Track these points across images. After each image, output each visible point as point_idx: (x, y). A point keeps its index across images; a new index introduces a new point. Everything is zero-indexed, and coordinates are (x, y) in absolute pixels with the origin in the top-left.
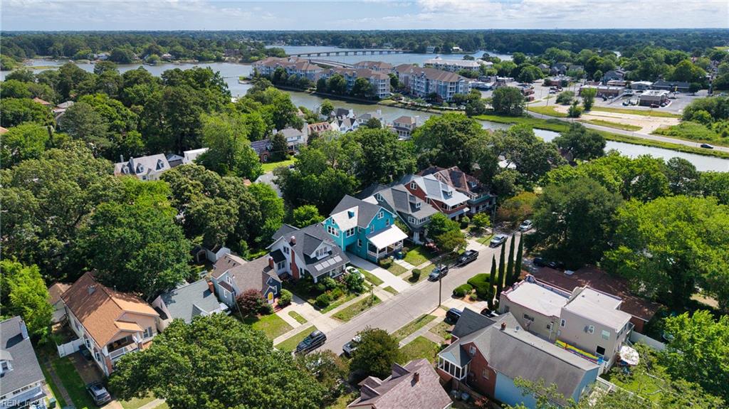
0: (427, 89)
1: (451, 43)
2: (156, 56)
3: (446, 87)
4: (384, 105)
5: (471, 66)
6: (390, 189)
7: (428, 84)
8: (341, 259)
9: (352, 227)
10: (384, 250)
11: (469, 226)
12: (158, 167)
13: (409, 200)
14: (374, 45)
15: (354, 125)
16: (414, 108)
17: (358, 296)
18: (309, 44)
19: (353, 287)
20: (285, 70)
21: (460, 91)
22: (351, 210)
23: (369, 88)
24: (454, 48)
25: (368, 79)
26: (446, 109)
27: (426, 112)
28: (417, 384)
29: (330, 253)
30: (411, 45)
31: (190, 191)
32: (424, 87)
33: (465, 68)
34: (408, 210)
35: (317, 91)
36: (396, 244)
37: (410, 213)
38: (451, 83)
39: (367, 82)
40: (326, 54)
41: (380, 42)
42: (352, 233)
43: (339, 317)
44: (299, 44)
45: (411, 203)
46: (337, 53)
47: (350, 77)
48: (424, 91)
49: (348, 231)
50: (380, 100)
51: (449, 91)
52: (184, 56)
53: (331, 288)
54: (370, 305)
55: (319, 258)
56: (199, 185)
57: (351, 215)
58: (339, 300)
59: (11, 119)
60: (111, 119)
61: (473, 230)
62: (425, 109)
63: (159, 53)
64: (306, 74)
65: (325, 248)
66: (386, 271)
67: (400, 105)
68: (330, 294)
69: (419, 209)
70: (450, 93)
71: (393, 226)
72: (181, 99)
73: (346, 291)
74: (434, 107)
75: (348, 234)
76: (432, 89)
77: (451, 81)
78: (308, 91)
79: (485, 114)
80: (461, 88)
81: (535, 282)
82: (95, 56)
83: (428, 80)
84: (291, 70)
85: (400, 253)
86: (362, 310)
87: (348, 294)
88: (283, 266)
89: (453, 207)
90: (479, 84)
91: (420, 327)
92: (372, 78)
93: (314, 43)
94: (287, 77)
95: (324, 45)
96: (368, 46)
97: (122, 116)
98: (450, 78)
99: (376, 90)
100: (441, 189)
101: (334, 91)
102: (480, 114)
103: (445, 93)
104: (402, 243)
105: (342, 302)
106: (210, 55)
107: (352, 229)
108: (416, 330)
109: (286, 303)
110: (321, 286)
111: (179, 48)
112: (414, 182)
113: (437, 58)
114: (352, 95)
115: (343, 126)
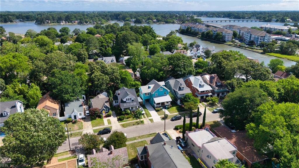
0: (250, 39)
1: (286, 17)
2: (151, 20)
3: (258, 38)
4: (227, 44)
5: (283, 29)
6: (175, 80)
7: (251, 37)
8: (136, 104)
10: (159, 104)
11: (210, 102)
12: (112, 61)
13: (179, 85)
14: (246, 17)
15: (198, 52)
16: (239, 47)
17: (137, 119)
18: (217, 17)
19: (137, 115)
20: (191, 28)
21: (265, 41)
22: (150, 86)
23: (221, 36)
24: (287, 20)
25: (222, 33)
26: (254, 49)
27: (244, 49)
29: (133, 100)
30: (264, 18)
31: (95, 70)
32: (249, 37)
33: (280, 30)
34: (177, 89)
35: (201, 37)
36: (167, 102)
37: (177, 91)
38: (261, 36)
39: (221, 34)
41: (250, 16)
42: (148, 95)
43: (123, 126)
44: (212, 17)
45: (179, 87)
46: (226, 21)
47: (215, 32)
48: (248, 40)
49: (146, 93)
50: (226, 42)
51: (259, 40)
52: (161, 21)
53: (128, 114)
54: (138, 124)
55: (127, 102)
56: (99, 68)
57: (149, 88)
58: (129, 119)
59: (82, 40)
60: (102, 42)
61: (210, 104)
62: (244, 48)
63: (152, 19)
64: (199, 30)
65: (131, 99)
66: (156, 112)
67: (234, 45)
68: (126, 116)
69: (183, 90)
70: (260, 41)
71: (167, 95)
73: (133, 116)
74: (249, 47)
75: (146, 95)
76: (252, 39)
77: (261, 35)
78: (198, 37)
79: (274, 53)
80: (266, 39)
81: (209, 131)
82: (131, 20)
83: (251, 34)
84: (193, 28)
85: (167, 107)
86: (134, 125)
87: (134, 118)
88: (117, 102)
89: (201, 92)
90: (282, 38)
91: (149, 137)
92: (224, 32)
93: (219, 17)
94: (191, 30)
95: (223, 17)
96: (244, 18)
97: (107, 42)
98: (261, 34)
99: (225, 38)
100: (199, 83)
101: (208, 37)
102: (271, 52)
103: (258, 41)
104: (170, 103)
105: (129, 120)
106: (170, 21)
107: (148, 93)
108: (147, 137)
109: (109, 116)
110: (124, 113)
111: (160, 18)
112: (189, 78)
113: (267, 24)
114: (214, 39)
115: (192, 52)
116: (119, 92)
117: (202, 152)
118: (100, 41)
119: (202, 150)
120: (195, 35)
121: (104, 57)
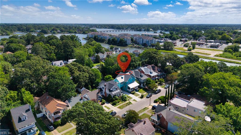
0: (143, 42)
1: (149, 28)
3: (149, 41)
4: (129, 47)
5: (156, 35)
6: (134, 71)
7: (143, 41)
8: (120, 91)
9: (123, 81)
10: (132, 89)
11: (158, 82)
12: (61, 65)
13: (139, 74)
14: (125, 28)
15: (120, 52)
16: (139, 48)
17: (125, 102)
18: (104, 28)
19: (123, 99)
20: (97, 36)
21: (153, 43)
22: (122, 76)
23: (124, 41)
24: (151, 30)
25: (124, 39)
26: (149, 48)
27: (142, 49)
28: (145, 124)
29: (116, 89)
30: (137, 29)
31: (74, 70)
32: (141, 41)
33: (154, 36)
35: (107, 42)
36: (136, 87)
37: (140, 78)
38: (150, 40)
39: (124, 40)
40: (109, 31)
41: (127, 27)
42: (123, 83)
43: (120, 108)
44: (101, 28)
45: (140, 75)
46: (113, 31)
47: (118, 38)
48: (141, 43)
50: (128, 45)
51: (149, 43)
52: (64, 31)
53: (117, 99)
54: (129, 104)
55: (113, 90)
56: (77, 68)
57: (122, 78)
58: (119, 103)
60: (46, 50)
61: (159, 84)
62: (142, 48)
63: (56, 30)
64: (104, 37)
65: (115, 88)
66: (133, 95)
67: (134, 47)
68: (116, 101)
69: (143, 77)
70: (150, 43)
71: (135, 82)
72: (68, 44)
73: (121, 100)
74: (145, 47)
75: (121, 84)
76: (144, 42)
77: (150, 39)
78: (105, 42)
79: (161, 50)
80: (153, 42)
81: (178, 98)
82: (36, 31)
83: (143, 39)
84: (99, 36)
85: (137, 90)
86: (127, 106)
87: (122, 101)
88: (102, 93)
89: (153, 76)
90: (159, 41)
91: (144, 111)
92: (125, 38)
93: (106, 28)
94: (98, 38)
95: (109, 28)
96: (123, 29)
97: (50, 49)
99: (127, 42)
100: (149, 71)
101: (113, 42)
102: (160, 50)
103: (148, 43)
104: (137, 87)
105: (120, 104)
106: (72, 31)
107: (123, 82)
108: (143, 111)
110: (114, 99)
111: (63, 29)
112: (141, 69)
113: (145, 32)
114: (119, 43)
115: (117, 53)
116: (106, 84)
117: (187, 110)
118: (44, 49)
119: (188, 109)
120: (102, 41)
121: (54, 61)
